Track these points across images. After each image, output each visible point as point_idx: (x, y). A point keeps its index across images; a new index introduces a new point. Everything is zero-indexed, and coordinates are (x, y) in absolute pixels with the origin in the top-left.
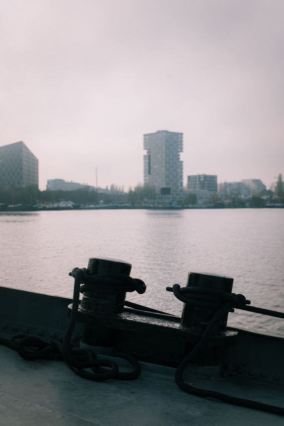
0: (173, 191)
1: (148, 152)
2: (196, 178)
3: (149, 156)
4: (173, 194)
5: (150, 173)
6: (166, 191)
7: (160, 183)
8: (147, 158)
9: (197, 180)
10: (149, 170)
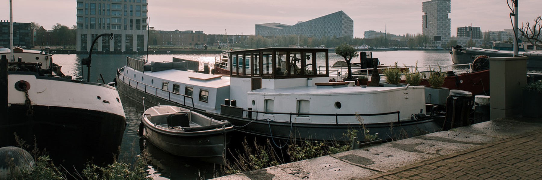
0: (442, 38)
1: (425, 14)
2: (463, 29)
3: (426, 16)
4: (442, 41)
5: (426, 27)
6: (437, 38)
7: (433, 33)
8: (425, 17)
9: (464, 30)
10: (426, 25)
